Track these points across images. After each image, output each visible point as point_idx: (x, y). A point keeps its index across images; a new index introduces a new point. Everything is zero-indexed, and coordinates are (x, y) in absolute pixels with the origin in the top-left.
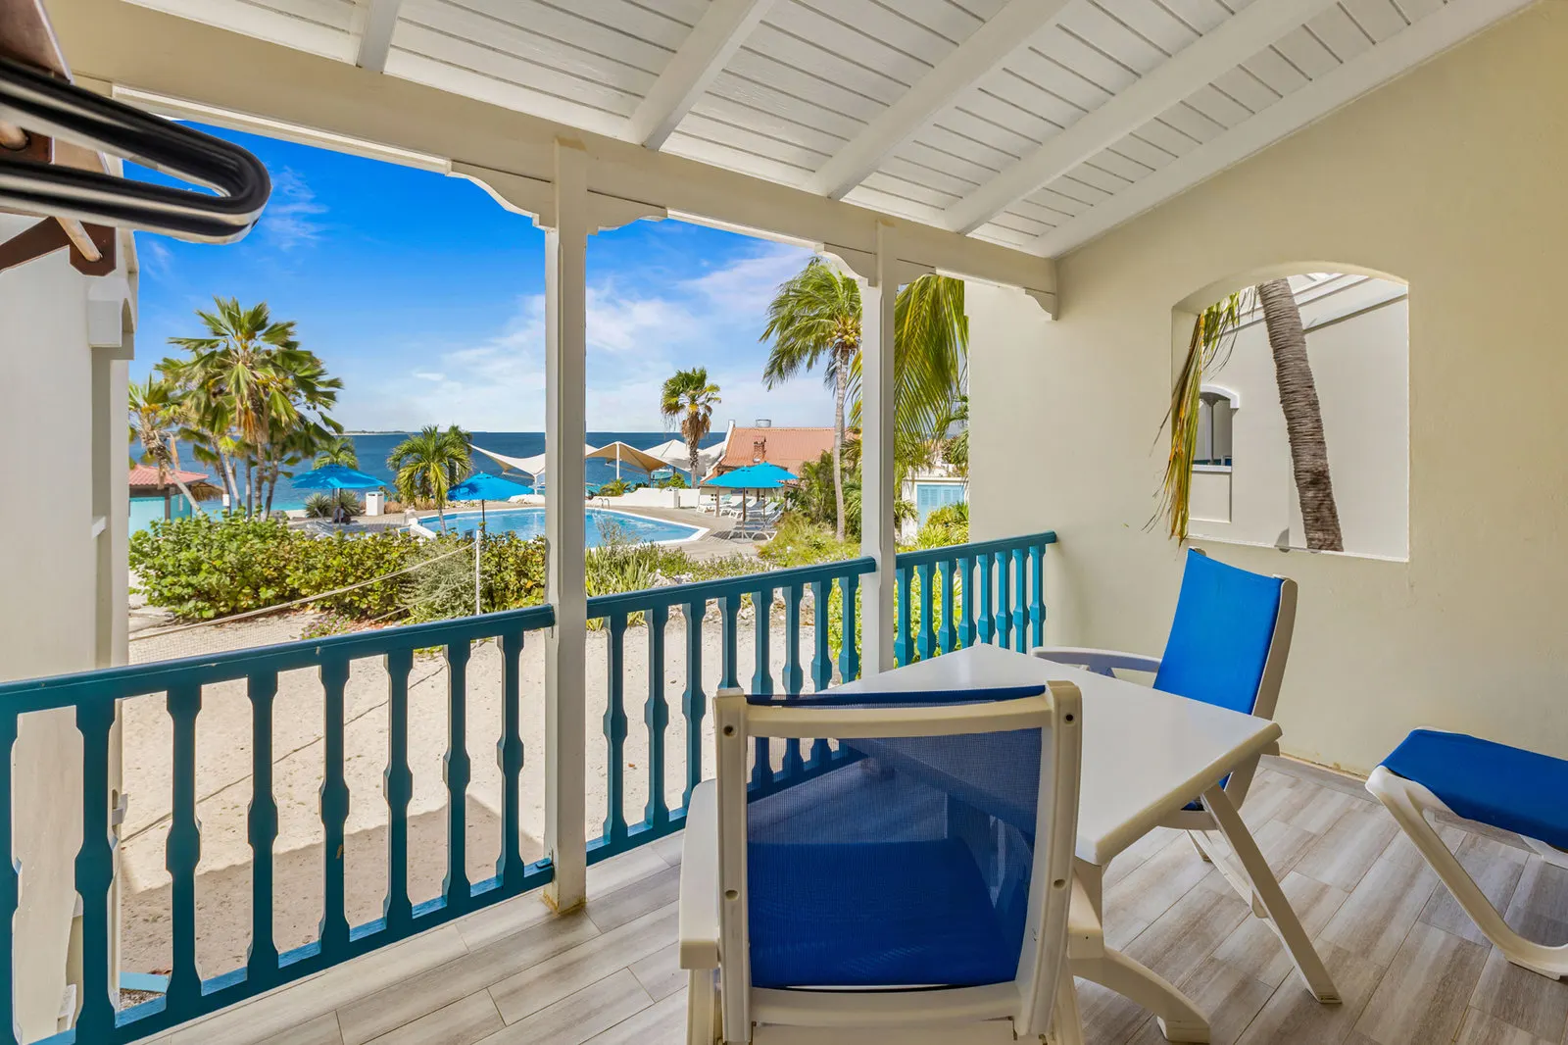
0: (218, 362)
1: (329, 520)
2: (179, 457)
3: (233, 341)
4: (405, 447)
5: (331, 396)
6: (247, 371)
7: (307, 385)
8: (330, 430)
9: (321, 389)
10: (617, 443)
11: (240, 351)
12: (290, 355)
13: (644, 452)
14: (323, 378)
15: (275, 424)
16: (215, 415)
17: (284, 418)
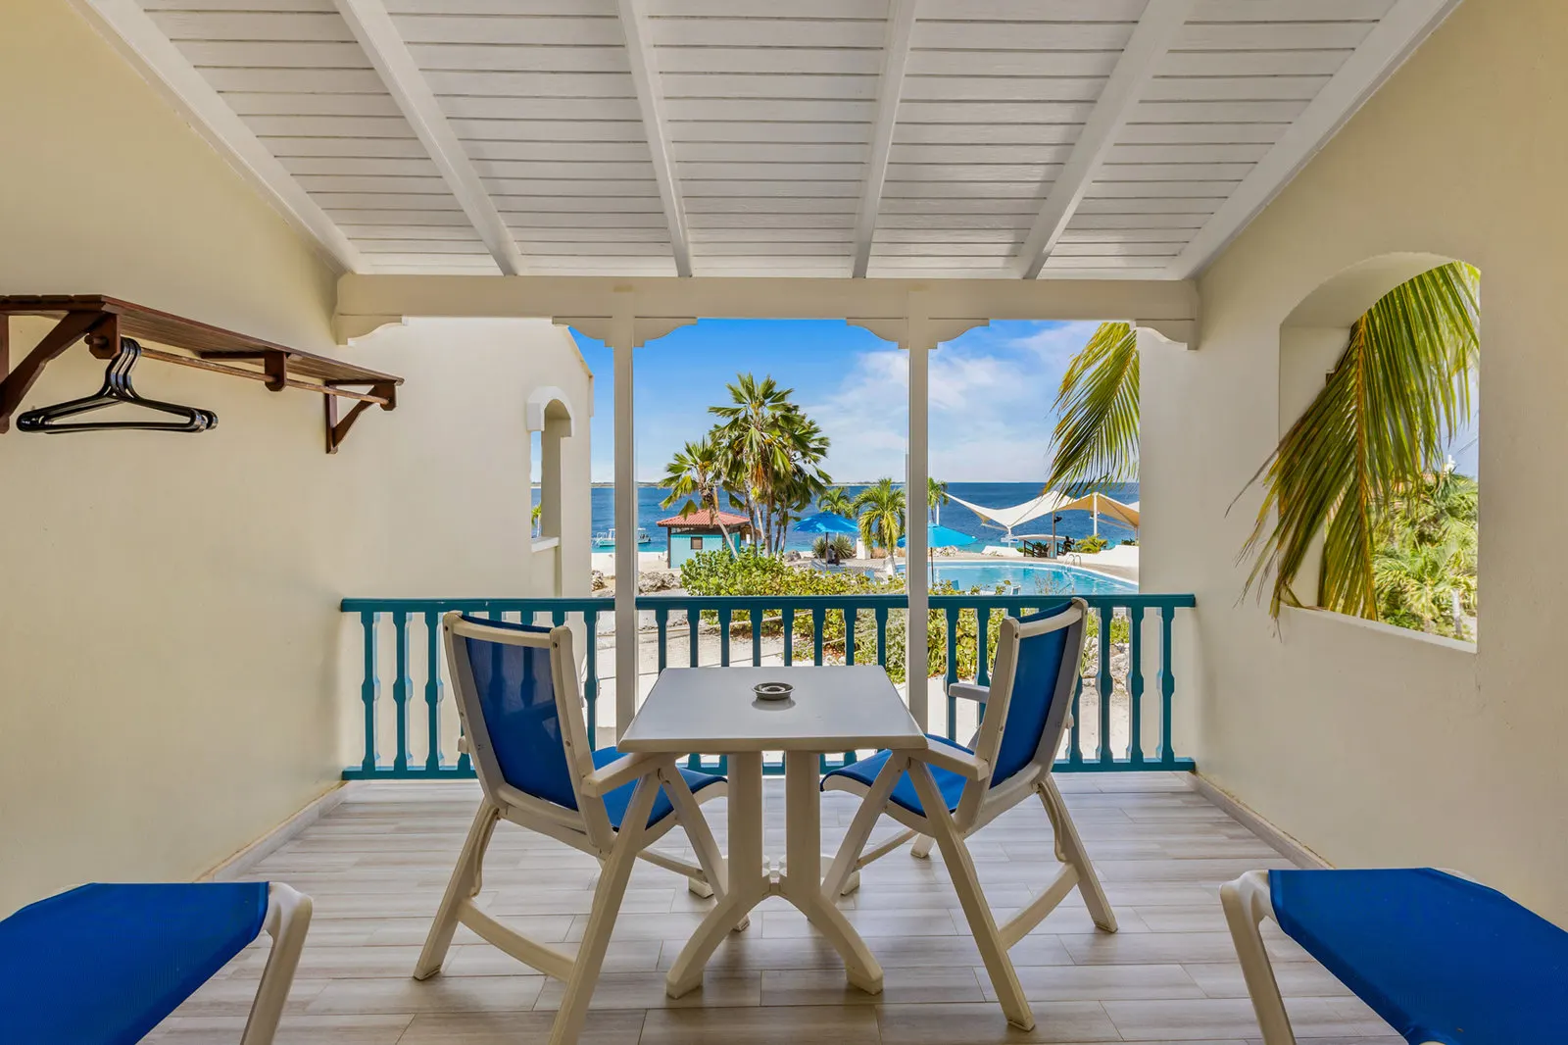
0: (740, 424)
1: (824, 561)
2: (719, 504)
3: (749, 409)
4: (864, 495)
5: (822, 451)
6: (758, 433)
7: (801, 442)
8: (822, 481)
9: (812, 445)
10: (1095, 494)
11: (754, 416)
12: (788, 420)
13: (1127, 506)
14: (816, 436)
15: (777, 474)
16: (737, 466)
17: (782, 470)
